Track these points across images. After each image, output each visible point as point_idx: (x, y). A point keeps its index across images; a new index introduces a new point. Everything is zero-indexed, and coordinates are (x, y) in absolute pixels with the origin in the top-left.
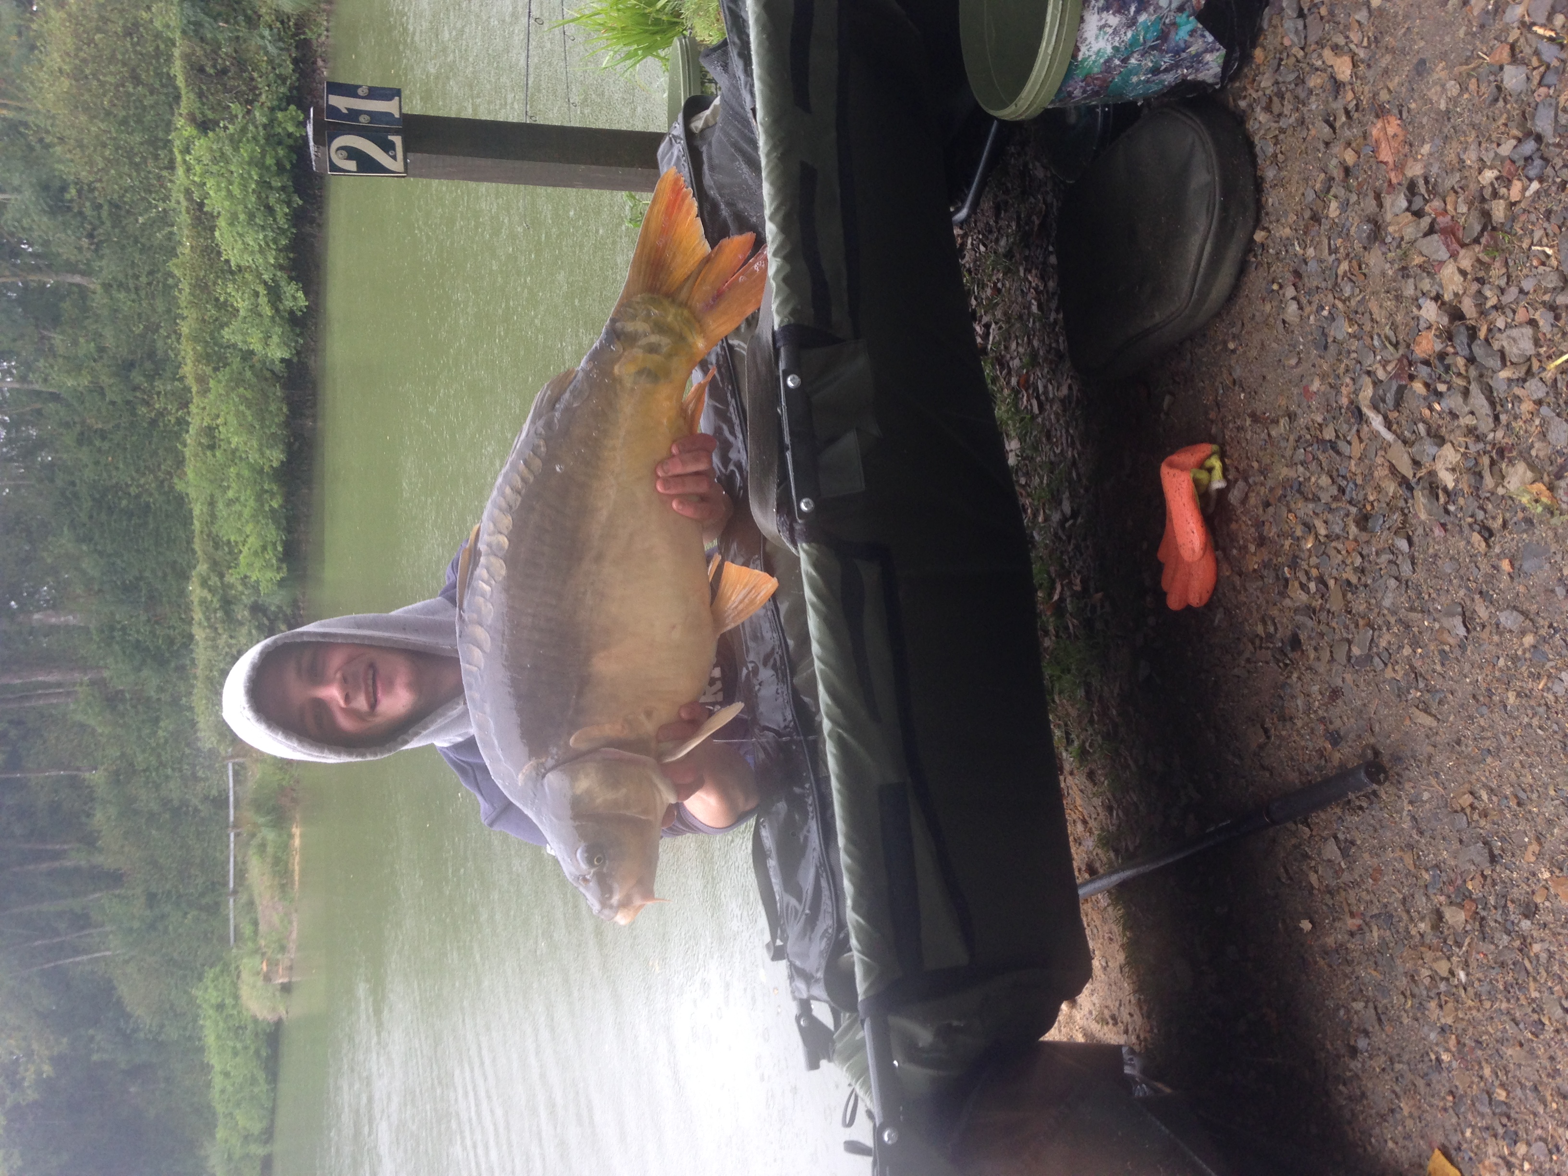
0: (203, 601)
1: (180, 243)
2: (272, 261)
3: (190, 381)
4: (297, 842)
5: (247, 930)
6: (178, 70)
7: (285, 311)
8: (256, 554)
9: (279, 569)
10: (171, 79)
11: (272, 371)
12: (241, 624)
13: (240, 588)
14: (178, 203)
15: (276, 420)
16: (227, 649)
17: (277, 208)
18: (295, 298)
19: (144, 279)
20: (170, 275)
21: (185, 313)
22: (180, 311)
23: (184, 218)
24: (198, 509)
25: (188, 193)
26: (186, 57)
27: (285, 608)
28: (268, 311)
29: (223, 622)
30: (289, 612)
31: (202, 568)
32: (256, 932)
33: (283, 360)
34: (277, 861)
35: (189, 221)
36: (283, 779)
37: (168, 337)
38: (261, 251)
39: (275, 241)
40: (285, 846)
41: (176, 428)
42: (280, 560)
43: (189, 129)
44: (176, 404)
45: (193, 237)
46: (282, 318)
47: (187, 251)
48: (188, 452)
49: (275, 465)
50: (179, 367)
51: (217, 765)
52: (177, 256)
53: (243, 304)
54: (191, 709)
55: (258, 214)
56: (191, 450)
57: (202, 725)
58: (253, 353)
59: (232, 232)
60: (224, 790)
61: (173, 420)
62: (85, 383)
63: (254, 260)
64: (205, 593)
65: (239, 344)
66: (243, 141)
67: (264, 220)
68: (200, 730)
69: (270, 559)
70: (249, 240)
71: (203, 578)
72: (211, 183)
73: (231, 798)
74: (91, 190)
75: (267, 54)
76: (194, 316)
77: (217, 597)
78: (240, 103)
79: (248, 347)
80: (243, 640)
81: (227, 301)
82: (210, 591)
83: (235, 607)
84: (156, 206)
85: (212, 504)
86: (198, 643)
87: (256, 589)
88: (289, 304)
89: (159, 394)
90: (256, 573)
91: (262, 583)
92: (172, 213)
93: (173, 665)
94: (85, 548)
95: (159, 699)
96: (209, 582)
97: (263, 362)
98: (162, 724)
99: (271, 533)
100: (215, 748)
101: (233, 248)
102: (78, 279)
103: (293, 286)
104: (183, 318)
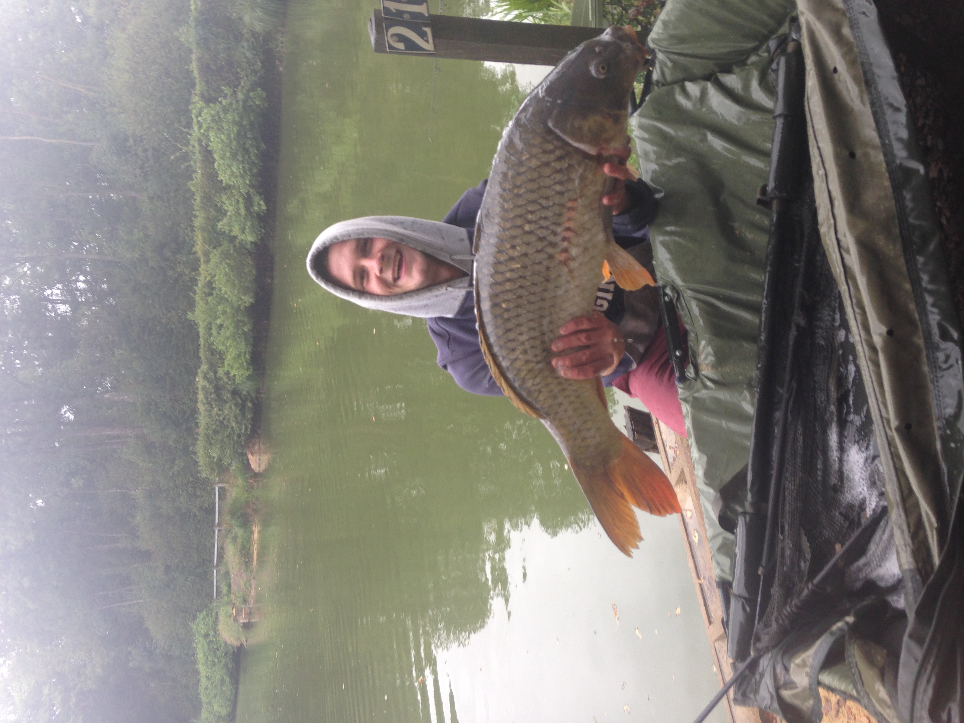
0: (204, 388)
1: (195, 172)
2: (248, 182)
3: (200, 254)
4: (256, 536)
5: (225, 590)
6: (194, 66)
7: (255, 212)
8: (234, 358)
9: (248, 369)
10: (189, 73)
11: (247, 249)
12: (226, 402)
13: (226, 380)
14: (194, 147)
15: (249, 278)
16: (217, 418)
17: (251, 150)
18: (259, 205)
19: (172, 194)
20: (189, 190)
21: (197, 213)
22: (194, 213)
23: (198, 156)
24: (202, 331)
25: (200, 141)
26: (199, 59)
27: (251, 393)
28: (243, 211)
29: (216, 400)
30: (254, 395)
31: (204, 367)
32: (229, 591)
33: (252, 243)
34: (244, 547)
35: (201, 158)
36: (248, 497)
37: (187, 228)
38: (242, 176)
39: (250, 170)
40: (249, 539)
41: (189, 284)
42: (248, 364)
43: (201, 103)
44: (189, 269)
45: (202, 168)
46: (252, 217)
47: (199, 176)
48: (197, 299)
49: (246, 305)
50: (193, 246)
51: (208, 488)
52: (192, 180)
53: (231, 208)
54: (195, 453)
55: (239, 154)
56: (199, 296)
57: (201, 463)
58: (235, 237)
59: (224, 164)
60: (212, 504)
61: (187, 278)
62: (137, 256)
63: (237, 182)
64: (206, 383)
65: (227, 232)
66: (230, 109)
67: (243, 157)
68: (200, 466)
69: (242, 363)
70: (234, 169)
71: (205, 373)
72: (212, 134)
73: (217, 508)
74: (142, 141)
75: (246, 57)
76: (203, 215)
77: (213, 385)
78: (230, 87)
79: (232, 234)
80: (226, 412)
81: (221, 206)
82: (208, 381)
83: (222, 392)
84: (181, 149)
85: (210, 329)
86: (200, 413)
87: (234, 380)
88: (256, 208)
89: (180, 263)
90: (234, 371)
91: (237, 377)
92: (190, 153)
93: (184, 427)
94: (135, 355)
95: (176, 447)
96: (208, 376)
97: (241, 243)
98: (177, 462)
99: (243, 346)
100: (208, 478)
101: (225, 173)
102: (133, 194)
103: (258, 197)
104: (196, 216)
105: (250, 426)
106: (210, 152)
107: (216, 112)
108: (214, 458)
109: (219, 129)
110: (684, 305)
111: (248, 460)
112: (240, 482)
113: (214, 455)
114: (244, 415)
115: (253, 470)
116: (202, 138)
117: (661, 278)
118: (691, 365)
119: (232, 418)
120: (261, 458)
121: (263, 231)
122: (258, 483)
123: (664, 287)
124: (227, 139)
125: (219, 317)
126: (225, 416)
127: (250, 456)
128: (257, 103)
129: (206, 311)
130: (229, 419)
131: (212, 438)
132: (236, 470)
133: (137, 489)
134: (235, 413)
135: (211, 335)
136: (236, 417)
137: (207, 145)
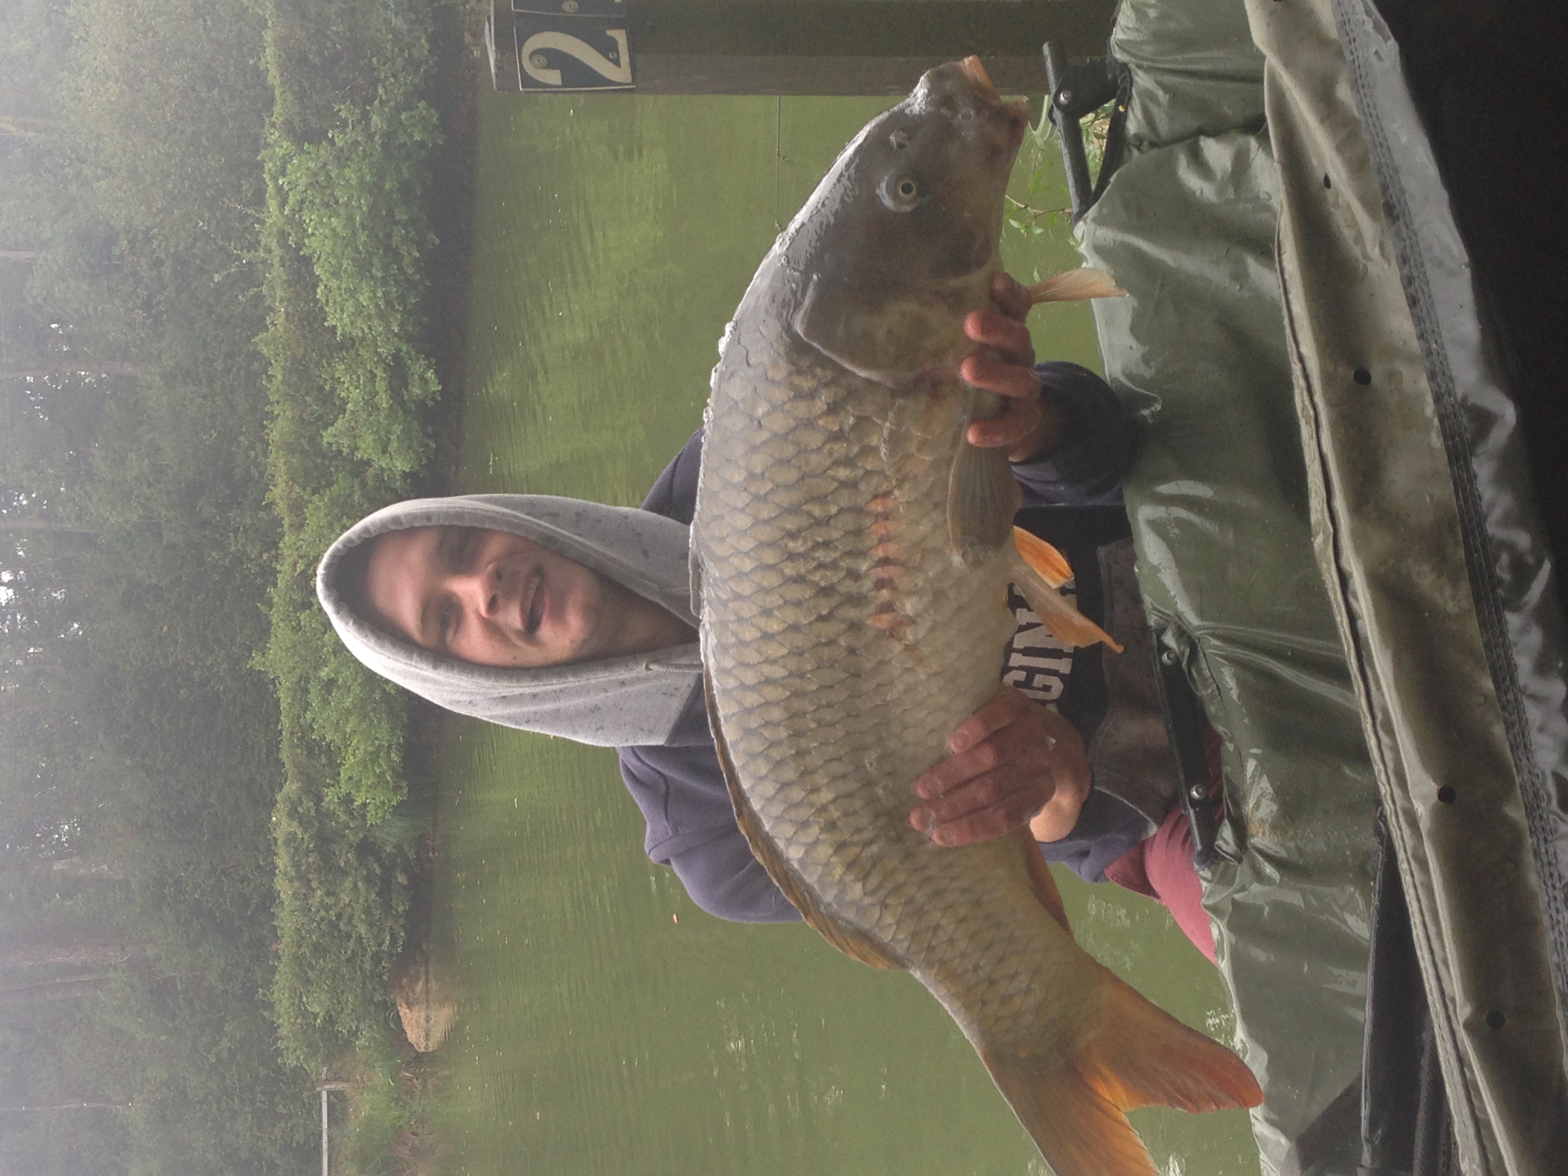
0: (291, 839)
1: (271, 309)
2: (396, 329)
3: (281, 509)
6: (270, 59)
7: (413, 400)
8: (363, 763)
9: (396, 789)
10: (260, 75)
11: (394, 491)
12: (344, 873)
13: (343, 818)
14: (269, 251)
16: (322, 913)
17: (403, 250)
18: (424, 380)
19: (219, 365)
20: (256, 356)
21: (276, 410)
22: (268, 408)
23: (277, 273)
24: (284, 698)
25: (283, 235)
26: (282, 42)
27: (406, 848)
28: (384, 400)
29: (319, 871)
30: (412, 855)
31: (291, 787)
33: (405, 475)
35: (284, 276)
36: (399, 1118)
37: (252, 447)
38: (382, 315)
39: (402, 299)
41: (258, 582)
42: (396, 774)
43: (285, 144)
44: (259, 545)
45: (288, 301)
46: (407, 412)
47: (280, 320)
48: (274, 620)
50: (267, 489)
51: (305, 1094)
52: (267, 329)
53: (355, 394)
54: (270, 1006)
55: (376, 262)
56: (278, 611)
57: (284, 1031)
58: (368, 463)
59: (339, 288)
60: (313, 1134)
61: (254, 569)
62: (135, 519)
63: (370, 328)
64: (295, 827)
65: (346, 451)
66: (354, 156)
67: (385, 268)
68: (281, 1038)
69: (383, 773)
70: (363, 299)
71: (292, 803)
72: (310, 218)
73: (325, 1146)
74: (148, 240)
75: (392, 31)
76: (289, 414)
77: (312, 831)
78: (353, 103)
79: (358, 455)
80: (345, 898)
81: (333, 389)
82: (301, 823)
83: (336, 848)
84: (239, 258)
85: (306, 691)
86: (282, 902)
87: (364, 817)
88: (416, 391)
89: (236, 531)
90: (363, 795)
91: (371, 808)
92: (260, 266)
93: (246, 937)
94: (128, 762)
95: (225, 991)
96: (300, 810)
97: (378, 477)
98: (227, 1028)
99: (384, 734)
100: (302, 1067)
101: (342, 311)
102: (128, 369)
103: (423, 362)
104: (274, 418)
105: (402, 934)
106: (307, 262)
107: (320, 165)
108: (316, 1016)
109: (327, 205)
110: (1207, 673)
111: (398, 1019)
112: (380, 1077)
113: (316, 1009)
114: (387, 907)
115: (412, 1046)
116: (288, 229)
117: (1155, 609)
118: (1226, 821)
119: (359, 914)
120: (433, 1014)
121: (433, 445)
122: (425, 1081)
123: (1161, 631)
124: (345, 227)
125: (325, 663)
126: (343, 909)
127: (404, 1011)
128: (417, 137)
129: (295, 646)
130: (351, 917)
131: (313, 968)
132: (369, 1047)
133: (132, 1100)
134: (366, 901)
135: (307, 706)
136: (367, 911)
137: (300, 246)
